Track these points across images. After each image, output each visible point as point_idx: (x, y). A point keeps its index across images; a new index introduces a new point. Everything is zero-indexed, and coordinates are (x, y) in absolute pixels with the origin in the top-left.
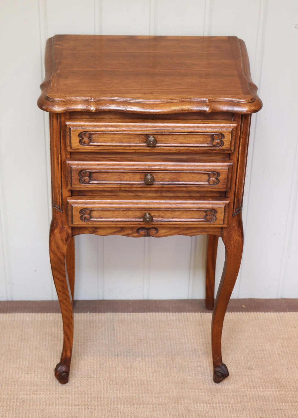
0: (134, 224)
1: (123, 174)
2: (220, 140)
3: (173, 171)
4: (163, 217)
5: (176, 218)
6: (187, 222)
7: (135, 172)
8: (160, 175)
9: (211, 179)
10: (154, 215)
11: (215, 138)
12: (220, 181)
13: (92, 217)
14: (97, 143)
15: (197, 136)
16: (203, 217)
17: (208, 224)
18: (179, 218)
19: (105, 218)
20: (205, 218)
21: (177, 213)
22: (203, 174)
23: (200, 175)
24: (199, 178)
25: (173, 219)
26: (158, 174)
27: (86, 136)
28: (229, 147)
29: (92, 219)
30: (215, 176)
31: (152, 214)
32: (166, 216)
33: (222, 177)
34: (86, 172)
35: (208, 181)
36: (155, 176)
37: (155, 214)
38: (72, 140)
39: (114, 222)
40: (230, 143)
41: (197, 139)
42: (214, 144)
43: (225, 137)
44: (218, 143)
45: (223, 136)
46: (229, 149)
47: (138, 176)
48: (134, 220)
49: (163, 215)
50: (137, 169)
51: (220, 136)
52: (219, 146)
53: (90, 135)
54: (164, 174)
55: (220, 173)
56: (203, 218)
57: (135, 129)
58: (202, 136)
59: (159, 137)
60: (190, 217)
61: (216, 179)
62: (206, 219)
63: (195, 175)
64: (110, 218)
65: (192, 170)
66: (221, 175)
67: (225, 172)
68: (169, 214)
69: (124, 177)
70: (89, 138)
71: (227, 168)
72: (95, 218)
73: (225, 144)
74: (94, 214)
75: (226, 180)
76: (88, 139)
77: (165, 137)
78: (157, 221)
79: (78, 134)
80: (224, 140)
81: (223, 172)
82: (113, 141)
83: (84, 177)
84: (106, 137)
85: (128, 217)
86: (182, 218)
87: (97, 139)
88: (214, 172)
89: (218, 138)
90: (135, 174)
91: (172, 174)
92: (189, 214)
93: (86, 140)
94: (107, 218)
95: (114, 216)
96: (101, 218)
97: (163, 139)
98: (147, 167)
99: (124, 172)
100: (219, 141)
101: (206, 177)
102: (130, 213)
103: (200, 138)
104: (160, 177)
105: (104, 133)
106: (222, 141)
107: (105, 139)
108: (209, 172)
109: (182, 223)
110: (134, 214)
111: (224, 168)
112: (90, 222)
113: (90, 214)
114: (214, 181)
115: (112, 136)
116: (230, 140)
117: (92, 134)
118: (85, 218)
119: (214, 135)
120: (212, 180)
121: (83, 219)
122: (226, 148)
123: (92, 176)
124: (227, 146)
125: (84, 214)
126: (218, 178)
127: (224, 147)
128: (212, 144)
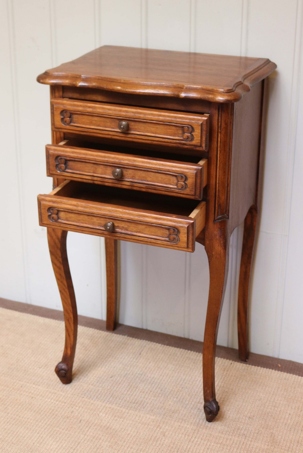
0: (99, 232)
1: (95, 166)
2: (191, 133)
3: (141, 168)
4: (127, 230)
5: (139, 232)
6: (150, 239)
7: (107, 165)
8: (130, 171)
9: (180, 182)
10: (118, 226)
11: (185, 131)
12: (188, 186)
13: (60, 219)
14: (77, 124)
15: (168, 127)
16: (166, 236)
17: (172, 245)
18: (142, 233)
19: (72, 221)
20: (168, 237)
21: (141, 227)
22: (171, 176)
23: (169, 177)
24: (167, 180)
25: (136, 233)
26: (128, 170)
27: (67, 115)
28: (199, 143)
29: (60, 220)
30: (183, 180)
31: (116, 225)
32: (129, 229)
33: (190, 181)
34: (61, 159)
35: (177, 185)
36: (125, 172)
37: (120, 225)
38: (55, 118)
39: (79, 227)
40: (200, 138)
41: (168, 131)
42: (184, 137)
43: (195, 130)
44: (188, 137)
45: (193, 129)
46: (199, 144)
47: (109, 170)
48: (98, 228)
49: (126, 226)
50: (107, 162)
51: (190, 129)
52: (190, 141)
53: (72, 114)
54: (133, 170)
55: (188, 177)
56: (166, 238)
57: (110, 112)
58: (174, 128)
59: (132, 124)
60: (153, 234)
61: (184, 183)
62: (170, 239)
63: (164, 176)
64: (77, 222)
65: (160, 169)
66: (189, 179)
67: (193, 176)
68: (132, 227)
69: (96, 169)
70: (70, 117)
71: (195, 172)
72: (62, 220)
73: (195, 139)
74: (62, 215)
75: (194, 186)
76: (68, 118)
77: (137, 123)
78: (121, 233)
79: (59, 112)
80: (193, 133)
81: (190, 175)
82: (91, 123)
83: (60, 164)
84: (85, 119)
85: (93, 224)
86: (145, 234)
87: (76, 119)
88: (182, 175)
89: (188, 130)
90: (106, 167)
91: (141, 172)
92: (153, 229)
93: (68, 119)
94: (73, 221)
95: (79, 220)
96: (68, 220)
97: (136, 127)
98: (117, 161)
99: (96, 163)
100: (189, 134)
101: (174, 180)
102: (95, 219)
103: (171, 129)
104: (130, 174)
105: (82, 114)
106: (192, 135)
107: (84, 120)
108: (177, 174)
109: (145, 240)
110: (98, 222)
111: (191, 171)
112: (57, 223)
113: (57, 214)
114: (182, 186)
115: (90, 118)
116: (200, 134)
117: (73, 114)
118: (53, 218)
119: (184, 127)
120: (180, 184)
121: (51, 219)
122: (196, 143)
123: (68, 164)
124: (198, 141)
125: (52, 214)
126: (186, 182)
127: (194, 142)
128: (183, 138)
